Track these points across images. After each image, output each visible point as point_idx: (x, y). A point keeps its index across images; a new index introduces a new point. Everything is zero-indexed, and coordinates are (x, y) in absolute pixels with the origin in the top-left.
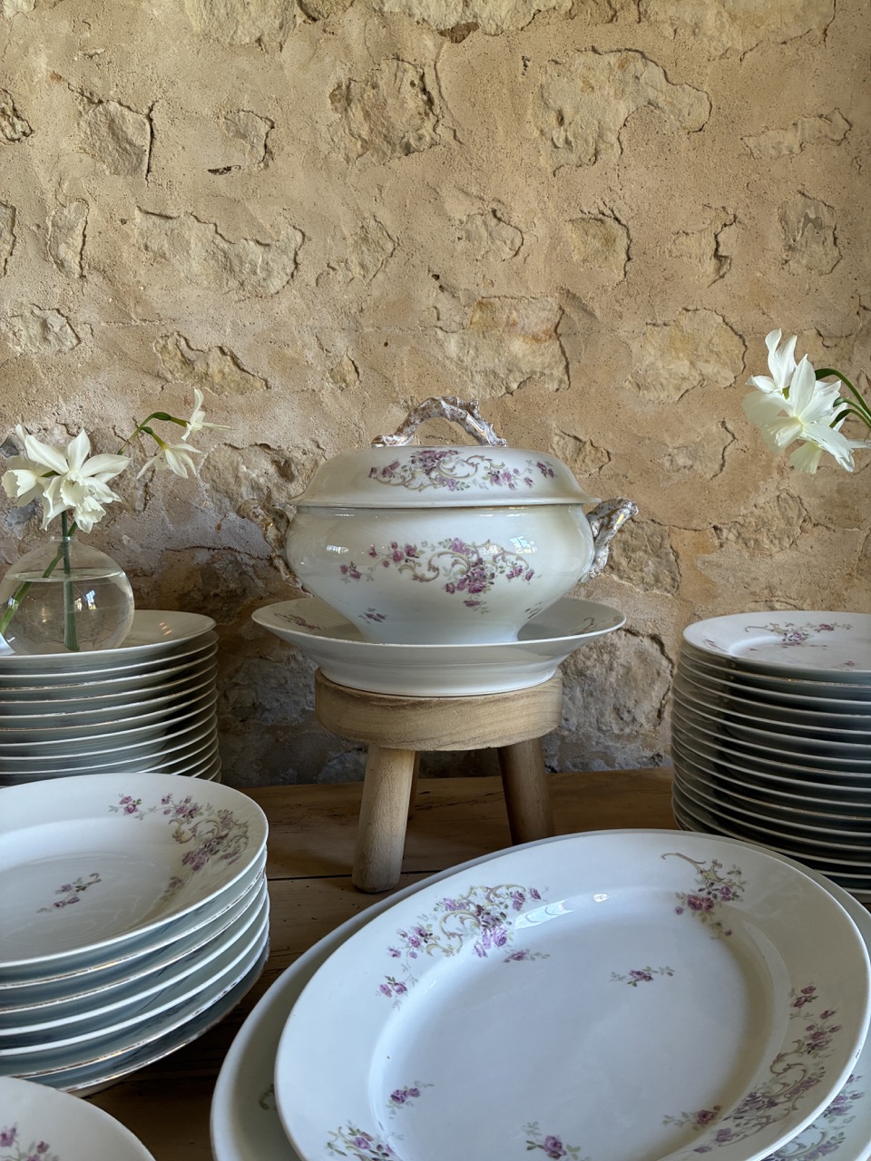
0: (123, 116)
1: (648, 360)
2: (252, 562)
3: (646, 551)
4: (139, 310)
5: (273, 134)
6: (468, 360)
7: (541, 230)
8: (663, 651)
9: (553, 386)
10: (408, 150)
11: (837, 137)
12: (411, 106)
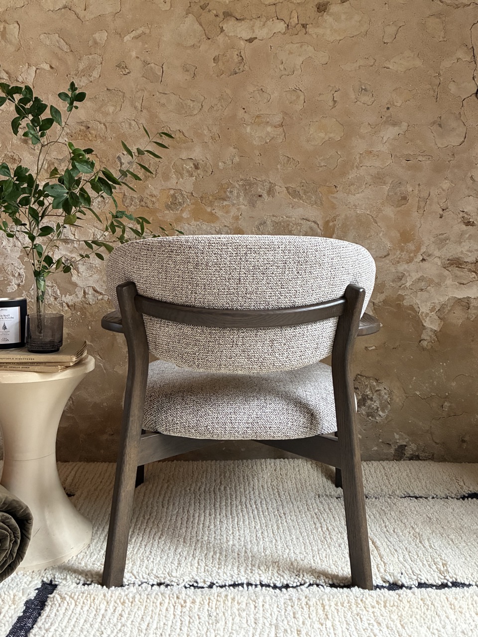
0: (155, 67)
1: (311, 133)
2: (186, 194)
3: (311, 193)
4: (157, 120)
5: (196, 70)
6: (253, 134)
7: (276, 94)
8: (318, 227)
9: (280, 141)
10: (236, 73)
11: (371, 64)
12: (236, 60)
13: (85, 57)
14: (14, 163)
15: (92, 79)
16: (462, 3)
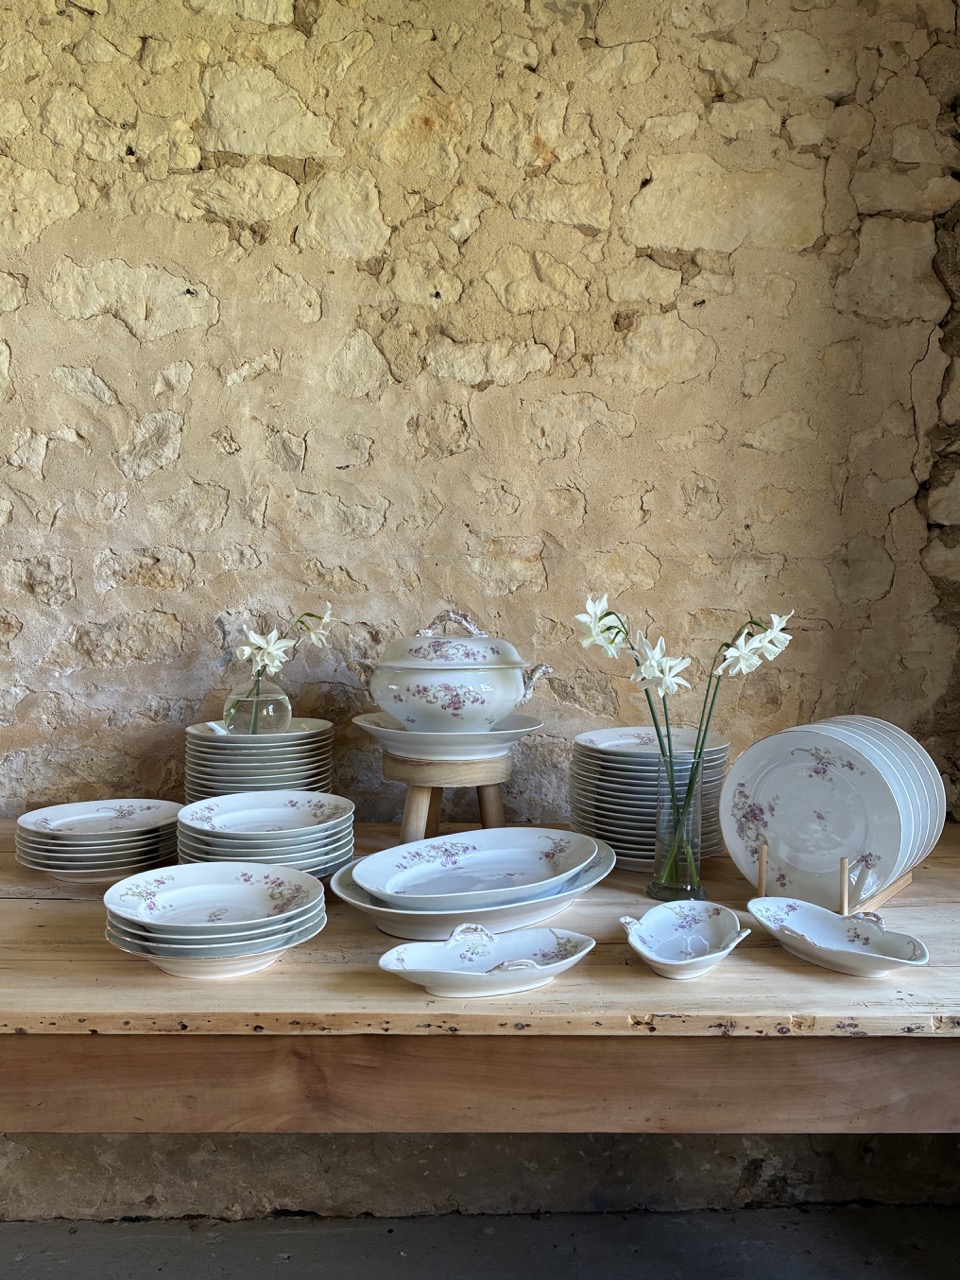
0: (290, 439)
1: (597, 573)
2: (354, 691)
3: (596, 691)
4: (295, 546)
5: (373, 447)
6: (485, 573)
7: (531, 497)
9: (537, 589)
10: (452, 453)
11: (717, 438)
12: (454, 428)
13: (147, 416)
14: (8, 631)
15: (164, 462)
16: (896, 318)
